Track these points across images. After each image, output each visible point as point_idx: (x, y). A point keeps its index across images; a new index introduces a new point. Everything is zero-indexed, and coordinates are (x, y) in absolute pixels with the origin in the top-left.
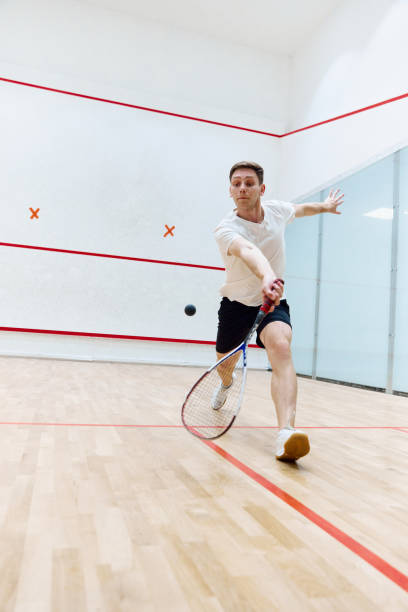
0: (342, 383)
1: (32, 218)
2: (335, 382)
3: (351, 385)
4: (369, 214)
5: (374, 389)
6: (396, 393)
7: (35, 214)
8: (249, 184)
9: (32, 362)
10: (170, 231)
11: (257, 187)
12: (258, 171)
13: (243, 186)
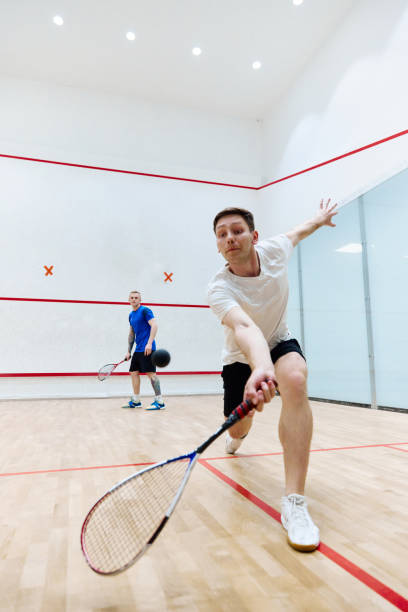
0: (331, 401)
1: (47, 274)
2: (325, 400)
3: (339, 402)
4: (340, 250)
5: (361, 405)
6: (381, 408)
7: (49, 271)
8: (237, 231)
9: (55, 403)
10: (168, 277)
11: (247, 234)
12: (247, 216)
13: (230, 236)
